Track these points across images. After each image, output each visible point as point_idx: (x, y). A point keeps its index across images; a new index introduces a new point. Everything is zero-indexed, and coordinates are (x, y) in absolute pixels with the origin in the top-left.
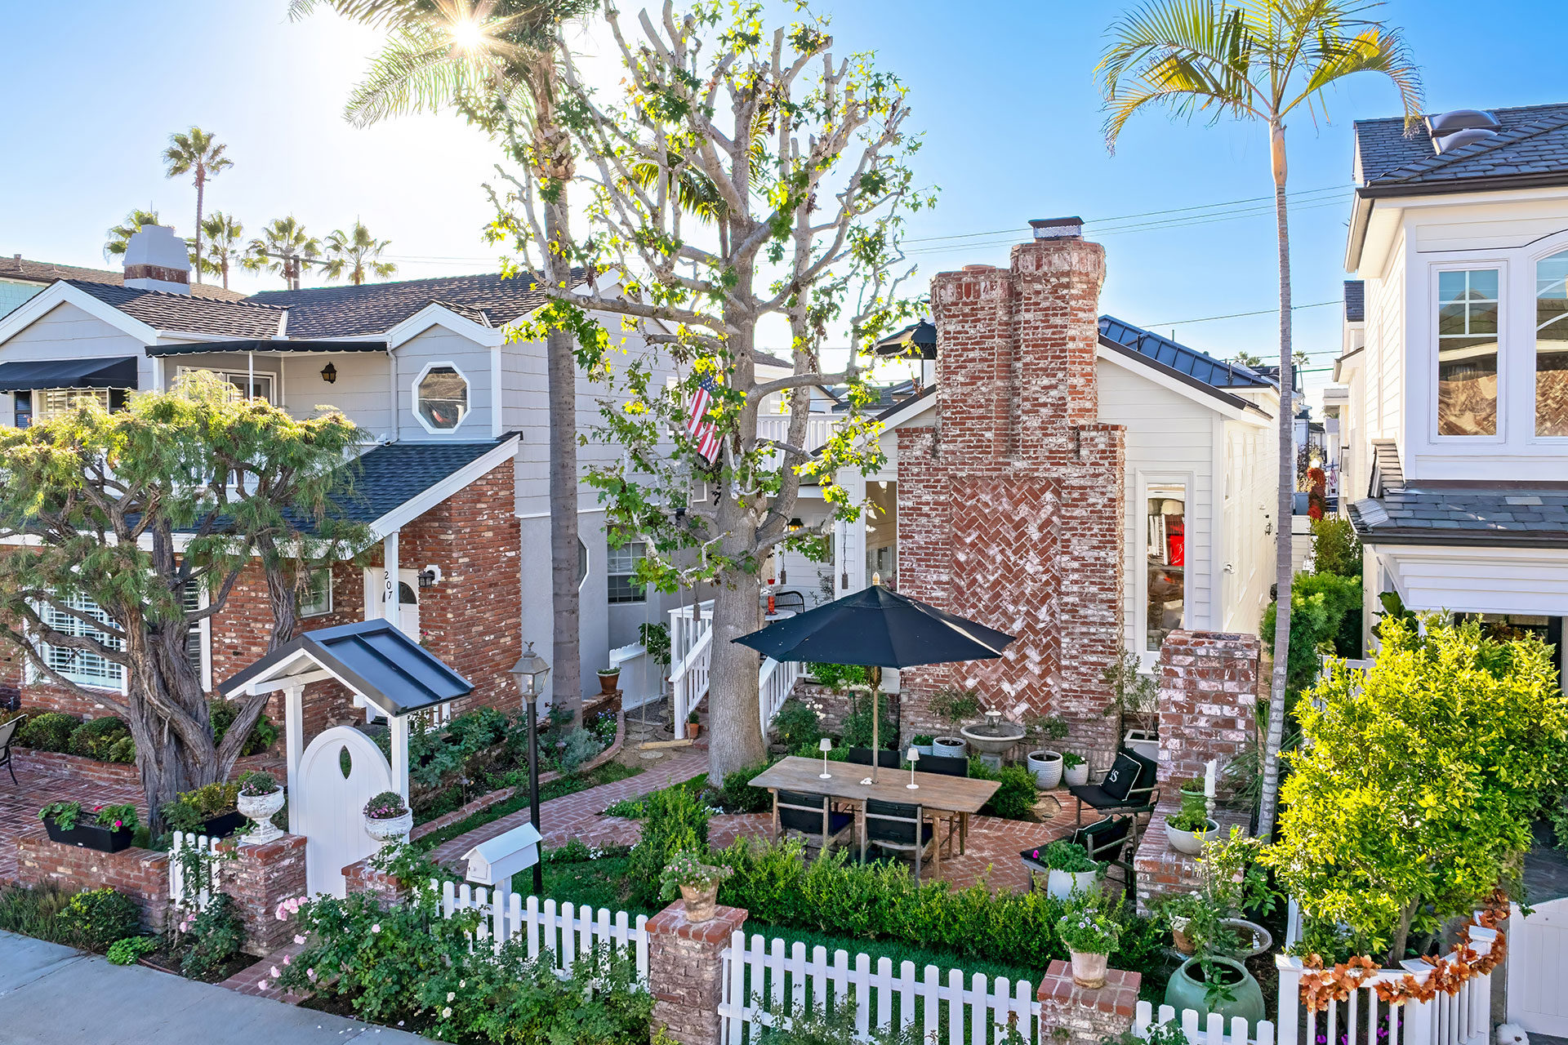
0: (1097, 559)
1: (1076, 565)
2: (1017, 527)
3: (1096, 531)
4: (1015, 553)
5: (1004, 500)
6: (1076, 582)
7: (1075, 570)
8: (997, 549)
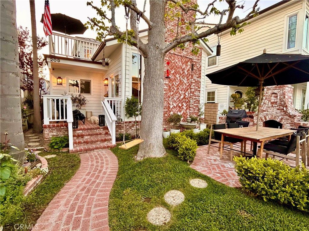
0: (198, 80)
1: (194, 81)
2: (183, 70)
3: (198, 73)
4: (182, 77)
5: (180, 62)
6: (194, 86)
7: (194, 83)
8: (178, 76)
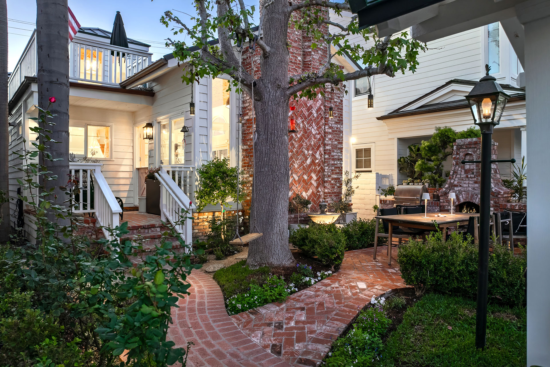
0: (337, 128)
1: (330, 131)
2: (308, 110)
4: (308, 123)
8: (301, 121)
